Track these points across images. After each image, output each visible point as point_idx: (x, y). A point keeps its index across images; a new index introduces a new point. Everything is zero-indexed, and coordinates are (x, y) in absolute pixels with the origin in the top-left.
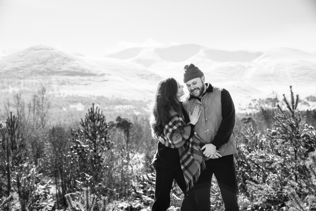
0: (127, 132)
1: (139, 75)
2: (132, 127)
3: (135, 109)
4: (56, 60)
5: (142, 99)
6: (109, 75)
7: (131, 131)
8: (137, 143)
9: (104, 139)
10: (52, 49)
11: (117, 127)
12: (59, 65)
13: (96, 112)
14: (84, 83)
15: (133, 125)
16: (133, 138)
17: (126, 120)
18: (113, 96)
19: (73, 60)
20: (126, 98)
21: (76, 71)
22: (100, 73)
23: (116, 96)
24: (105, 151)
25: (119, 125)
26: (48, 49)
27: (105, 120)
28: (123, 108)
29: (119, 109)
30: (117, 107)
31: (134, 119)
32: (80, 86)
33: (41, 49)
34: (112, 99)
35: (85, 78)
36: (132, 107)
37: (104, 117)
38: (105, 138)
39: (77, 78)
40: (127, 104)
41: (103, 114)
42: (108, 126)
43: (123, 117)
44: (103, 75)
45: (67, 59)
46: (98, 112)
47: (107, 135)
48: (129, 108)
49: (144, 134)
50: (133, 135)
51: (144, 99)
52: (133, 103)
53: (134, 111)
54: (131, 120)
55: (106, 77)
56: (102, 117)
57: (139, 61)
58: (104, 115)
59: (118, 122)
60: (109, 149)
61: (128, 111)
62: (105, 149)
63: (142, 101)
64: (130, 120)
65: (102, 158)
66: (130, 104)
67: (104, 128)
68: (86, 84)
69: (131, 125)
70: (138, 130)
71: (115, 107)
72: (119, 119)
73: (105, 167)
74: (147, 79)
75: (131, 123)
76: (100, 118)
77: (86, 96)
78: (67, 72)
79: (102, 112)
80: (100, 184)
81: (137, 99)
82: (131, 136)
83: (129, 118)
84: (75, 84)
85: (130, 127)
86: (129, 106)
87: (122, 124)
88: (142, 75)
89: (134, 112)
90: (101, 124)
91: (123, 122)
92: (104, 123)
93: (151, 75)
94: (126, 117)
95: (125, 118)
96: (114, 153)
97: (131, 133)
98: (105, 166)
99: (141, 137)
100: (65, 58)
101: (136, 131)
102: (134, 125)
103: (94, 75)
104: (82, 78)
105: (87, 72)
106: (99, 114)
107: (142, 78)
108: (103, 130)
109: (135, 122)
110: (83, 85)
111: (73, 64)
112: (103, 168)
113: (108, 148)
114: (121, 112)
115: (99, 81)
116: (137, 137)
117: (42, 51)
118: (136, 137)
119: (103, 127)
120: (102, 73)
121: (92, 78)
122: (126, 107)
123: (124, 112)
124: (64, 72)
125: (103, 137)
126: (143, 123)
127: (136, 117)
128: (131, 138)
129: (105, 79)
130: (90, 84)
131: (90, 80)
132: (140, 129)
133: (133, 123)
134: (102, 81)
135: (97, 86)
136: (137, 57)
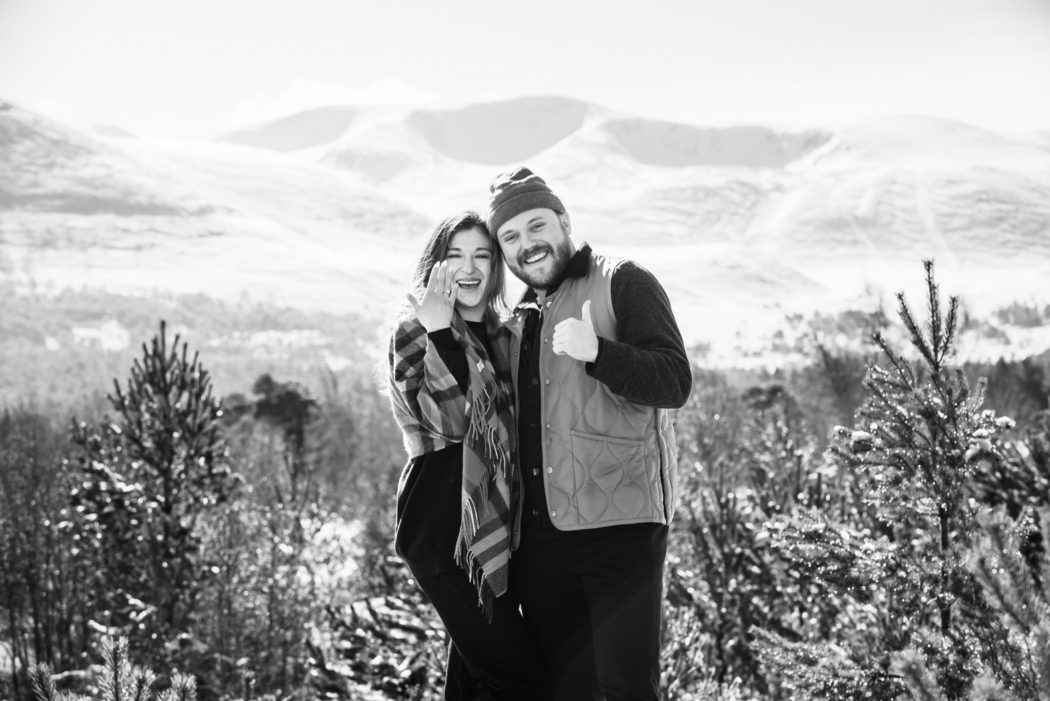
0: (296, 438)
1: (345, 214)
2: (317, 418)
3: (329, 347)
4: (20, 148)
5: (357, 308)
6: (230, 211)
7: (311, 432)
8: (333, 479)
9: (202, 461)
10: (6, 107)
11: (258, 416)
12: (33, 168)
13: (174, 356)
14: (130, 241)
15: (319, 408)
16: (318, 462)
17: (291, 388)
18: (245, 295)
19: (90, 152)
20: (293, 304)
21: (101, 193)
22: (191, 205)
23: (257, 296)
24: (208, 507)
25: (263, 410)
27: (207, 388)
28: (280, 342)
29: (267, 348)
30: (260, 338)
31: (326, 387)
32: (113, 254)
34: (239, 306)
35: (133, 222)
36: (317, 338)
37: (206, 377)
38: (209, 458)
39: (102, 221)
40: (299, 327)
41: (200, 365)
42: (218, 409)
43: (280, 379)
44: (203, 211)
45: (65, 147)
46: (180, 357)
47: (215, 447)
48: (304, 343)
49: (364, 447)
50: (319, 449)
51: (366, 307)
52: (322, 322)
53: (326, 353)
54: (312, 390)
55: (217, 221)
56: (197, 375)
57: (347, 159)
58: (204, 368)
59: (261, 397)
60: (222, 499)
61: (302, 353)
62: (205, 501)
63: (356, 317)
64: (307, 392)
65: (193, 535)
66: (312, 327)
67: (205, 420)
68: (138, 248)
69: (312, 410)
70: (340, 431)
71: (249, 338)
72: (265, 383)
73: (204, 572)
74: (377, 230)
75: (312, 403)
76: (188, 379)
77: (137, 294)
78: (63, 196)
79: (197, 354)
80: (184, 636)
81: (339, 308)
82: (310, 451)
83: (303, 381)
84: (94, 244)
85: (307, 415)
86: (306, 334)
87: (277, 405)
88: (360, 215)
89: (323, 357)
90: (194, 401)
91: (280, 397)
92: (203, 398)
93: (392, 216)
94: (294, 379)
95: (290, 383)
96: (243, 518)
97: (311, 441)
98: (206, 568)
99: (352, 456)
100: (56, 143)
101: (331, 434)
102: (325, 410)
103: (170, 211)
104: (124, 222)
105: (142, 199)
106: (185, 365)
107: (356, 225)
108: (201, 427)
109: (328, 396)
110: (128, 249)
111: (86, 165)
112: (198, 575)
113: (217, 495)
114: (275, 356)
115: (190, 237)
116: (336, 457)
118: (332, 458)
119: (199, 413)
120: (202, 203)
121: (160, 221)
122: (293, 337)
123: (286, 356)
124: (54, 196)
125: (198, 454)
126: (360, 402)
127: (331, 380)
128: (310, 458)
129: (214, 228)
130: (153, 245)
131: (152, 230)
132: (348, 426)
133: (321, 400)
134: (200, 236)
135: (182, 253)
136: (343, 143)
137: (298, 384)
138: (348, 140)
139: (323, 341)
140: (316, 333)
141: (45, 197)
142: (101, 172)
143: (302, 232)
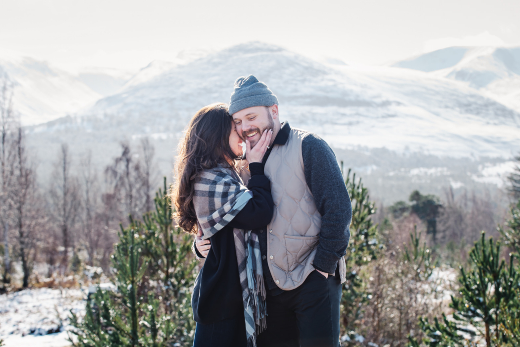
1: (460, 105)
2: (443, 214)
3: (452, 176)
4: (287, 72)
5: (467, 155)
6: (399, 104)
7: (440, 222)
8: (451, 247)
9: (362, 237)
10: (280, 50)
11: (411, 214)
12: (294, 82)
13: (348, 180)
14: (346, 120)
15: (444, 208)
16: (444, 237)
17: (430, 198)
18: (407, 148)
19: (325, 73)
20: (433, 153)
21: (331, 95)
22: (378, 101)
23: (414, 149)
24: (366, 263)
25: (416, 210)
26: (272, 51)
27: (366, 197)
28: (426, 173)
29: (418, 177)
30: (415, 172)
31: (448, 197)
32: (337, 127)
33: (257, 50)
34: (404, 154)
35: (347, 110)
36: (446, 171)
37: (366, 191)
38: (366, 235)
39: (331, 109)
40: (436, 166)
41: (362, 185)
42: (372, 209)
43: (424, 193)
44: (386, 104)
45: (312, 71)
47: (370, 229)
48: (439, 174)
49: (469, 230)
50: (444, 231)
51: (472, 154)
52: (448, 162)
53: (451, 179)
54: (441, 199)
55: (393, 109)
56: (360, 190)
57: (461, 75)
58: (364, 187)
59: (414, 203)
60: (374, 258)
61: (438, 180)
62: (365, 259)
63: (466, 160)
64: (438, 200)
66: (443, 166)
67: (365, 215)
68: (350, 124)
69: (441, 210)
70: (456, 221)
71: (409, 172)
72: (416, 195)
73: (364, 298)
74: (478, 114)
75: (441, 206)
76: (355, 193)
77: (350, 148)
78: (310, 97)
79: (361, 179)
81: (457, 155)
82: (440, 232)
83: (437, 194)
84: (327, 122)
85: (438, 213)
86: (439, 169)
87: (422, 207)
88: (469, 105)
89: (449, 181)
90: (359, 205)
91: (424, 203)
92: (364, 203)
93: (486, 106)
94: (432, 193)
95: (429, 195)
97: (440, 227)
98: (365, 296)
99: (462, 235)
100: (306, 68)
101: (451, 222)
102: (448, 210)
103: (367, 104)
104: (342, 110)
105: (352, 98)
106: (354, 185)
107: (466, 111)
108: (362, 219)
109: (449, 202)
110: (344, 124)
111: (322, 80)
112: (361, 299)
113: (371, 256)
114: (423, 181)
115: (378, 118)
116: (454, 235)
117: (259, 54)
118: (451, 236)
119: (362, 211)
120: (384, 99)
121: (362, 110)
122: (432, 171)
123: (429, 181)
124: (306, 97)
126: (466, 205)
127: (451, 193)
128: (439, 236)
129: (391, 113)
130: (358, 123)
131: (358, 114)
132: (460, 218)
133: (446, 205)
134: (383, 117)
135: (373, 126)
136: (459, 66)
137: (433, 196)
138: (464, 64)
139: (449, 173)
140: (445, 169)
141: (301, 97)
142: (331, 83)
143: (437, 114)
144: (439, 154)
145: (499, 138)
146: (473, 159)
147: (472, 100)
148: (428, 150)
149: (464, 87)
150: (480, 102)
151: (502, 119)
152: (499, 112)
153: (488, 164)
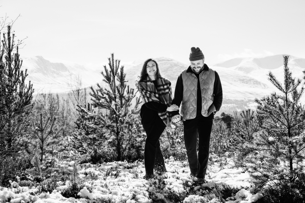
0: (229, 126)
1: (240, 80)
2: (233, 121)
3: (237, 107)
5: (243, 99)
7: (232, 124)
10: (172, 60)
11: (222, 121)
15: (234, 119)
17: (228, 115)
20: (230, 98)
25: (223, 119)
26: (169, 60)
28: (227, 106)
29: (224, 107)
31: (235, 114)
33: (163, 60)
36: (235, 105)
43: (226, 113)
48: (232, 106)
51: (245, 99)
52: (236, 102)
57: (240, 69)
59: (223, 117)
61: (232, 108)
63: (243, 101)
64: (231, 116)
66: (234, 103)
72: (223, 114)
74: (247, 83)
75: (232, 118)
81: (239, 99)
82: (232, 127)
83: (231, 114)
85: (231, 120)
86: (232, 104)
87: (225, 118)
88: (244, 80)
89: (236, 109)
93: (250, 80)
94: (229, 113)
107: (243, 82)
117: (164, 62)
122: (230, 105)
123: (228, 109)
133: (234, 117)
136: (239, 66)
138: (241, 65)
140: (235, 104)
143: (231, 84)
144: (232, 99)
145: (255, 92)
146: (245, 101)
147: (245, 78)
148: (228, 97)
149: (241, 73)
150: (247, 79)
151: (256, 85)
152: (255, 83)
153: (251, 102)
